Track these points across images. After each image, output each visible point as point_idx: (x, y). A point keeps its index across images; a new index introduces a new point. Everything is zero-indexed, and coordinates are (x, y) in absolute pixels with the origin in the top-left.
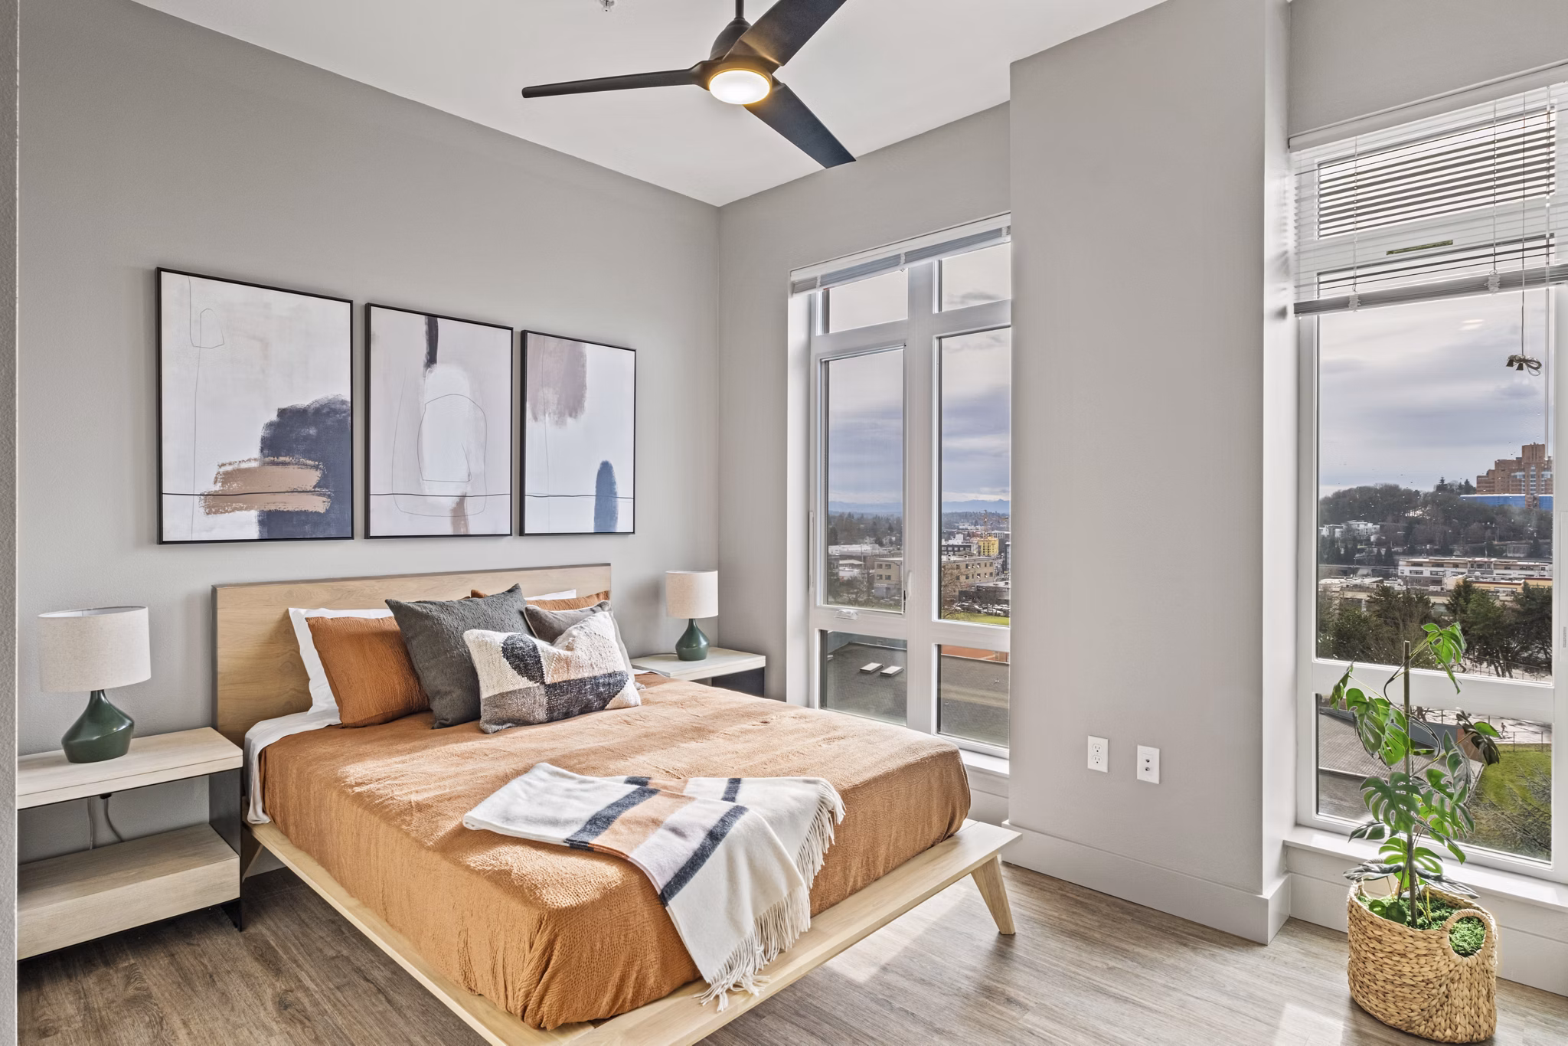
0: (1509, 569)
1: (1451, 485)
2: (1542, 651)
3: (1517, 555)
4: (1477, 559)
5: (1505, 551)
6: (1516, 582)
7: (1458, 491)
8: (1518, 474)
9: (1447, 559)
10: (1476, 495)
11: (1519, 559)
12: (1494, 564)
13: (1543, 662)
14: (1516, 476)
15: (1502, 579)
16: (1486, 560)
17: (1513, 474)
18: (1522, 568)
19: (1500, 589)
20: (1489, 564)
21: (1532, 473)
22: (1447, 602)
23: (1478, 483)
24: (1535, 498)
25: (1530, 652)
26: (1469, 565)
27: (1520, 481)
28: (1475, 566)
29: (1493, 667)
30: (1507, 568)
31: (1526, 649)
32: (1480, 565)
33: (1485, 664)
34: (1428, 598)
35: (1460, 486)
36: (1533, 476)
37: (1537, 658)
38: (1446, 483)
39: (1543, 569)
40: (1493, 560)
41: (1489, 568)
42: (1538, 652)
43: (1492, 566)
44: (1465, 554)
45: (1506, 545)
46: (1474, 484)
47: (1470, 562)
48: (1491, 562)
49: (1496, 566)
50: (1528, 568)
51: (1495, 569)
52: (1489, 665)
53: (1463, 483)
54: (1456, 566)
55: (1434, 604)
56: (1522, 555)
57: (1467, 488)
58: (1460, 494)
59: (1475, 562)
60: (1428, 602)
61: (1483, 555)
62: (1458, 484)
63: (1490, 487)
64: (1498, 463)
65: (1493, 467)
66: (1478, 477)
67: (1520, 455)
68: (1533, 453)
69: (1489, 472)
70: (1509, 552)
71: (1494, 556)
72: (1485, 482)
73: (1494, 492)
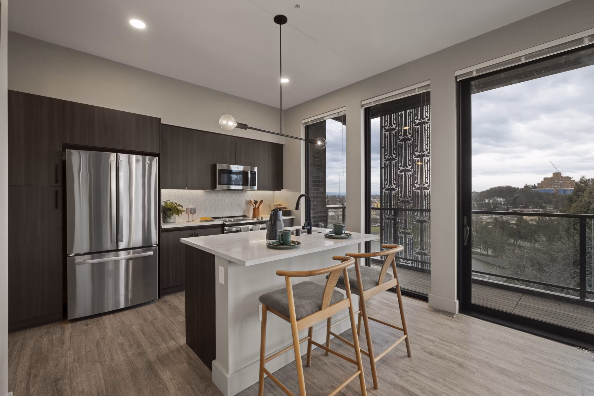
1: (529, 186)
3: (550, 208)
5: (546, 207)
8: (551, 182)
9: (525, 210)
10: (537, 189)
17: (549, 182)
21: (556, 182)
23: (538, 185)
24: (557, 190)
27: (552, 184)
38: (527, 185)
40: (540, 210)
44: (533, 208)
45: (547, 205)
46: (537, 185)
47: (533, 210)
53: (533, 185)
56: (552, 208)
57: (534, 187)
58: (532, 189)
59: (535, 210)
61: (538, 208)
62: (531, 185)
63: (542, 186)
64: (545, 179)
65: (543, 180)
66: (538, 183)
67: (552, 176)
68: (557, 175)
69: (542, 181)
70: (548, 208)
71: (541, 208)
72: (540, 185)
73: (543, 188)
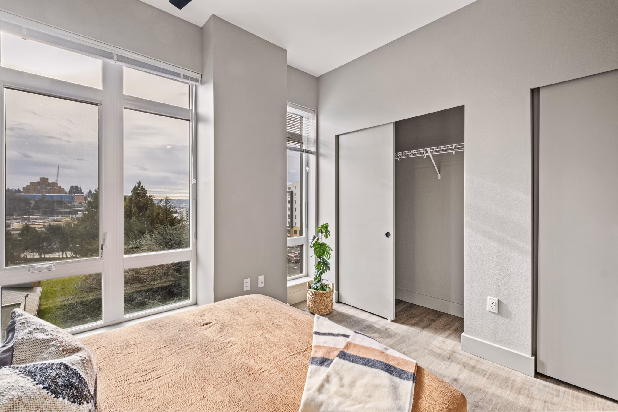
0: (37, 219)
1: (12, 190)
2: (55, 245)
3: (38, 215)
4: (24, 217)
5: (34, 213)
6: (41, 223)
7: (15, 192)
8: (38, 187)
9: (12, 217)
10: (22, 194)
11: (40, 216)
12: (31, 218)
13: (55, 249)
14: (37, 188)
15: (36, 223)
16: (28, 217)
17: (36, 187)
18: (41, 219)
19: (36, 227)
20: (29, 218)
21: (43, 187)
22: (19, 233)
23: (23, 189)
24: (44, 195)
25: (51, 246)
26: (21, 219)
27: (39, 189)
28: (24, 219)
29: (37, 254)
30: (36, 219)
31: (49, 245)
32: (26, 219)
33: (35, 253)
34: (11, 232)
35: (16, 190)
36: (43, 188)
37: (54, 248)
38: (9, 189)
39: (49, 219)
40: (31, 216)
41: (29, 219)
42: (54, 246)
43: (30, 219)
44: (19, 215)
45: (34, 211)
46: (21, 190)
47: (21, 218)
48: (30, 217)
49: (32, 219)
50: (43, 219)
51: (31, 220)
52: (36, 253)
53: (17, 189)
54: (16, 219)
55: (13, 234)
56: (40, 215)
57: (19, 191)
58: (16, 193)
59: (24, 218)
60: (11, 233)
61: (27, 215)
62: (15, 189)
63: (28, 191)
64: (31, 183)
65: (29, 184)
66: (23, 187)
67: (39, 181)
68: (44, 180)
69: (27, 186)
70: (36, 214)
71: (31, 215)
72: (26, 189)
73: (29, 193)
